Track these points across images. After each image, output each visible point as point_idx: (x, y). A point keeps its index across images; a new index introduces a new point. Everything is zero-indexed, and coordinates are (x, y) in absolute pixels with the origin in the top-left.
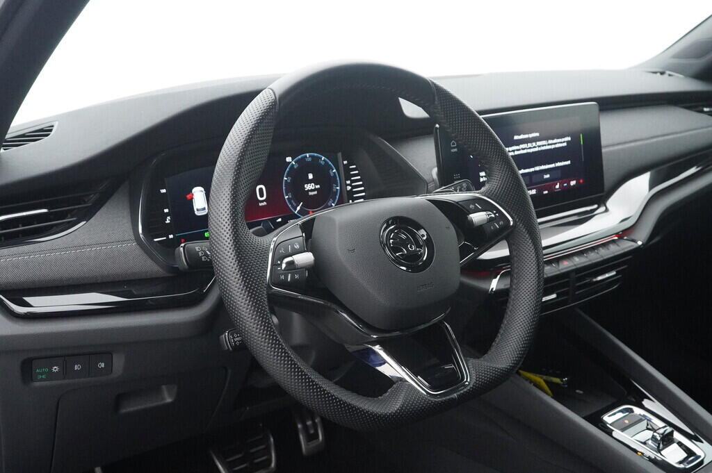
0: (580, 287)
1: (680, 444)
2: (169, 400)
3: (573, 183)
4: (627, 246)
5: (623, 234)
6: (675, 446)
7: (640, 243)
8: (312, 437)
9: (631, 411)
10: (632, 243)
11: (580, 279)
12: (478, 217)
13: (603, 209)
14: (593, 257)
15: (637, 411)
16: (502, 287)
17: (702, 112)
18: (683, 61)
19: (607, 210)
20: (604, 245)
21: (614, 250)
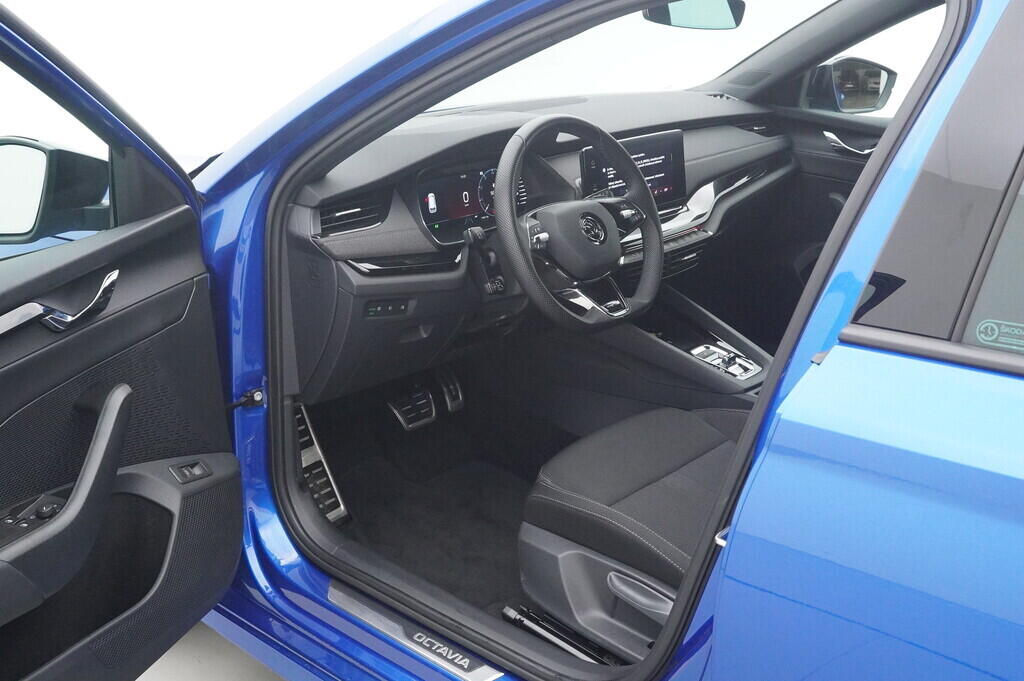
0: (674, 264)
1: (740, 365)
2: (425, 336)
3: (666, 190)
4: (702, 236)
5: (701, 227)
6: (737, 366)
7: (711, 233)
8: (455, 398)
9: (708, 348)
10: (705, 234)
11: (674, 258)
12: (626, 213)
13: (685, 208)
14: (682, 243)
15: (712, 348)
16: (627, 262)
17: (752, 130)
18: (737, 86)
19: (688, 210)
20: (688, 235)
21: (694, 239)
